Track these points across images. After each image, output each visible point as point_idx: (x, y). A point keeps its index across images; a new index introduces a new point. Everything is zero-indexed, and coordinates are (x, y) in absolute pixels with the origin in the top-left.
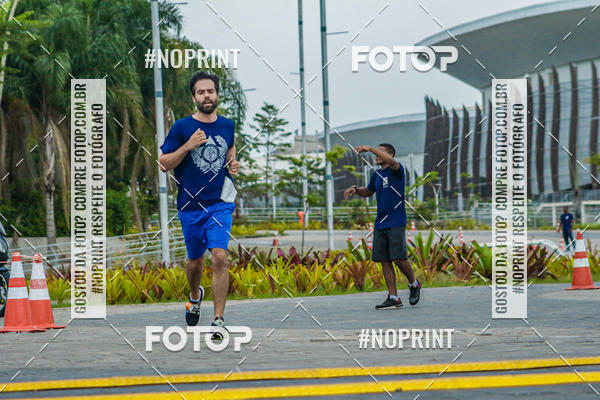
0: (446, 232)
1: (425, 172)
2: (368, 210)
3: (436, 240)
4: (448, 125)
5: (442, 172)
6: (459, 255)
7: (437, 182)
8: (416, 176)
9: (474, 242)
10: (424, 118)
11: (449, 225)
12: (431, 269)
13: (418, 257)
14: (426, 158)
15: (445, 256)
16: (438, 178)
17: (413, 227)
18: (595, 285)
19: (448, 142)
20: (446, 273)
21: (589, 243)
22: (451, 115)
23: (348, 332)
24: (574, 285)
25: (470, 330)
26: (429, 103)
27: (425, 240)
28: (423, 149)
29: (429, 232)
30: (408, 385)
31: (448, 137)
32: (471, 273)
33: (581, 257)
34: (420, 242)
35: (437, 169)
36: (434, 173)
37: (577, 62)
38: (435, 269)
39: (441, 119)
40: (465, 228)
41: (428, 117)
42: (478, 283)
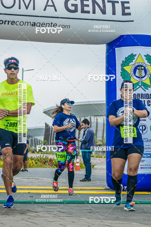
0: (47, 155)
1: (44, 140)
2: (30, 148)
3: (45, 157)
4: (50, 129)
5: (48, 141)
6: (50, 161)
7: (47, 143)
8: (42, 141)
9: (53, 158)
10: (45, 128)
11: (48, 153)
12: (43, 163)
13: (40, 161)
14: (44, 137)
15: (46, 161)
16: (47, 142)
17: (40, 153)
18: (81, 170)
19: (50, 134)
20: (46, 165)
21: (80, 160)
22: (51, 127)
23: (20, 177)
24: (75, 169)
25: (49, 179)
26: (46, 124)
27: (42, 156)
28: (44, 135)
29: (43, 154)
30: (31, 191)
31: (50, 132)
32: (52, 165)
33: (78, 163)
34: (41, 157)
35: (47, 140)
36: (46, 141)
37: (81, 117)
38: (44, 164)
39: (49, 128)
40: (52, 154)
41: (46, 127)
42: (54, 167)
